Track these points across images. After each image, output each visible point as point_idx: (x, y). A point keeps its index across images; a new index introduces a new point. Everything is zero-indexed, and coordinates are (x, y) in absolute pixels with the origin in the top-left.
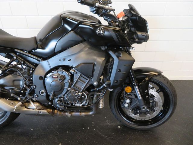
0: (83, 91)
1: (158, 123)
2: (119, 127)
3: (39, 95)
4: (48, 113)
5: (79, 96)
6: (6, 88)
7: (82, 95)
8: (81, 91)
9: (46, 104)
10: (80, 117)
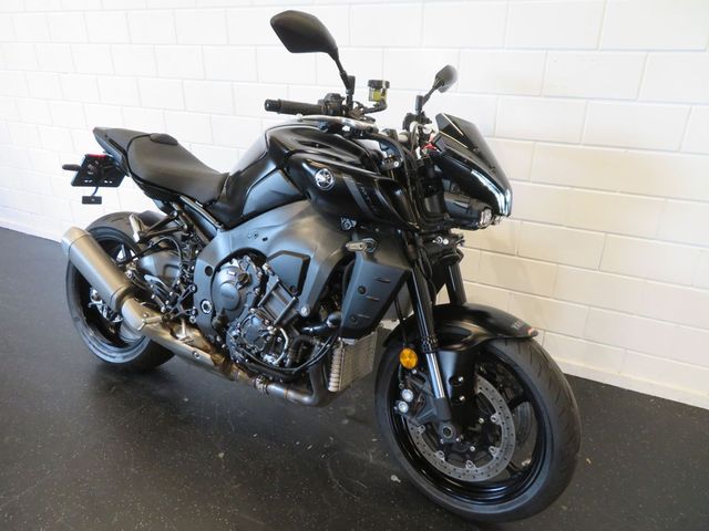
0: (279, 324)
1: (500, 508)
2: (395, 478)
3: (200, 312)
4: (212, 363)
5: (269, 335)
6: (147, 277)
7: (278, 333)
8: (275, 322)
9: (212, 337)
10: (284, 399)
